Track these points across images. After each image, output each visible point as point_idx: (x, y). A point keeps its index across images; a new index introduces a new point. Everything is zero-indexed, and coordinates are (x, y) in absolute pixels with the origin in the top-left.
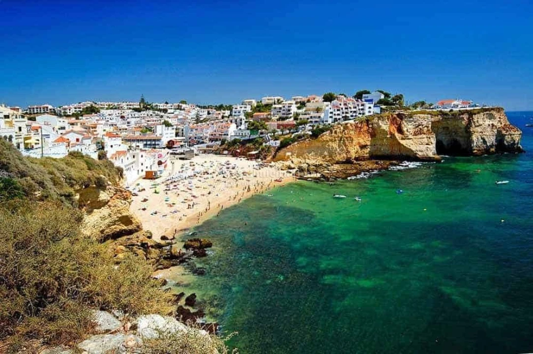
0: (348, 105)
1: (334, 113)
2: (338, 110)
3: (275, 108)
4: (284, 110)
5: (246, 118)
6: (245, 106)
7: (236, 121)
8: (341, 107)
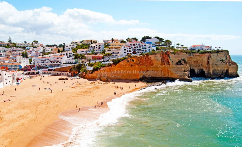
0: (136, 45)
1: (127, 50)
2: (130, 48)
3: (92, 46)
4: (96, 48)
5: (73, 52)
6: (73, 45)
7: (67, 54)
8: (131, 46)
